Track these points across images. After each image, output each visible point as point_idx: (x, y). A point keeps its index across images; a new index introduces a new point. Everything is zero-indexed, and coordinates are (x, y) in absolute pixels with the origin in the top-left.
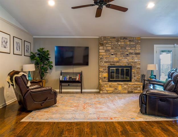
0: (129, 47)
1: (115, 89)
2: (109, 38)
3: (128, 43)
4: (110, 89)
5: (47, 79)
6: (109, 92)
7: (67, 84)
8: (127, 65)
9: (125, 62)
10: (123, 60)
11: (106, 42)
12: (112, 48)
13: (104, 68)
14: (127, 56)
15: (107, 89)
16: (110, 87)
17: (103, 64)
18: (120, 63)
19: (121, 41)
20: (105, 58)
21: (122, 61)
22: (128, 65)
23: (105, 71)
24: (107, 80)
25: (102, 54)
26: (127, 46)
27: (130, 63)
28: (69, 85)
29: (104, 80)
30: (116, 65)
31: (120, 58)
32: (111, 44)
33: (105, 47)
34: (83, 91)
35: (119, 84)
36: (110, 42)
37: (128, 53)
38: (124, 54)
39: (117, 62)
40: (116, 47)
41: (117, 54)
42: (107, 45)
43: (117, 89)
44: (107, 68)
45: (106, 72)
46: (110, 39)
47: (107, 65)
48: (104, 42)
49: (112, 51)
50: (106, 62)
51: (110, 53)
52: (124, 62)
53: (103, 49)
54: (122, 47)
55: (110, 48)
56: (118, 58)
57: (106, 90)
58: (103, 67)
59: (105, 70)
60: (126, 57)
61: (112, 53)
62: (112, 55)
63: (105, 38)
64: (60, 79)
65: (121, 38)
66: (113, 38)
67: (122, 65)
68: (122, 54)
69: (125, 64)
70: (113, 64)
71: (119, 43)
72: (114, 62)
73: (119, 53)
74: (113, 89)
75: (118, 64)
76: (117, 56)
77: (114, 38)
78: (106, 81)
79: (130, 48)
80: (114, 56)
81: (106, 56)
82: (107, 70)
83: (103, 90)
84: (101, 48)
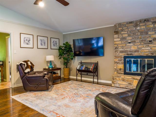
0: (152, 31)
1: (129, 84)
2: (125, 23)
3: (151, 25)
4: (123, 83)
5: (71, 68)
6: (122, 86)
7: (86, 73)
8: (149, 55)
9: (148, 51)
10: (143, 48)
11: (122, 28)
12: (129, 36)
13: (119, 59)
14: (149, 43)
15: (119, 82)
16: (123, 80)
17: (118, 54)
18: (139, 52)
19: (141, 24)
20: (120, 47)
21: (143, 50)
22: (151, 55)
23: (120, 62)
24: (123, 73)
25: (117, 43)
26: (149, 30)
27: (154, 52)
28: (87, 74)
29: (119, 72)
30: (134, 55)
31: (139, 46)
32: (127, 30)
33: (120, 35)
34: (99, 81)
35: (134, 79)
36: (126, 28)
37: (150, 39)
38: (145, 40)
39: (135, 51)
40: (133, 34)
41: (135, 41)
42: (123, 33)
43: (131, 84)
44: (123, 59)
45: (122, 63)
46: (127, 25)
47: (123, 55)
48: (119, 29)
49: (129, 39)
50: (122, 52)
51: (126, 42)
52: (145, 51)
53: (118, 38)
54: (142, 33)
55: (127, 35)
56: (136, 47)
57: (119, 84)
58: (118, 57)
59: (121, 60)
60: (148, 45)
61: (129, 41)
62: (130, 43)
63: (120, 25)
64: (77, 68)
65: (140, 21)
66: (129, 23)
67: (143, 55)
68: (142, 41)
69: (147, 54)
70: (130, 54)
71: (138, 28)
72: (131, 52)
73: (138, 41)
74: (126, 84)
75: (136, 54)
76: (135, 44)
77: (131, 23)
78: (121, 74)
79: (154, 33)
80: (131, 44)
81: (122, 45)
82: (123, 61)
83: (115, 83)
84: (116, 36)
